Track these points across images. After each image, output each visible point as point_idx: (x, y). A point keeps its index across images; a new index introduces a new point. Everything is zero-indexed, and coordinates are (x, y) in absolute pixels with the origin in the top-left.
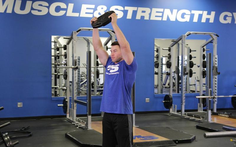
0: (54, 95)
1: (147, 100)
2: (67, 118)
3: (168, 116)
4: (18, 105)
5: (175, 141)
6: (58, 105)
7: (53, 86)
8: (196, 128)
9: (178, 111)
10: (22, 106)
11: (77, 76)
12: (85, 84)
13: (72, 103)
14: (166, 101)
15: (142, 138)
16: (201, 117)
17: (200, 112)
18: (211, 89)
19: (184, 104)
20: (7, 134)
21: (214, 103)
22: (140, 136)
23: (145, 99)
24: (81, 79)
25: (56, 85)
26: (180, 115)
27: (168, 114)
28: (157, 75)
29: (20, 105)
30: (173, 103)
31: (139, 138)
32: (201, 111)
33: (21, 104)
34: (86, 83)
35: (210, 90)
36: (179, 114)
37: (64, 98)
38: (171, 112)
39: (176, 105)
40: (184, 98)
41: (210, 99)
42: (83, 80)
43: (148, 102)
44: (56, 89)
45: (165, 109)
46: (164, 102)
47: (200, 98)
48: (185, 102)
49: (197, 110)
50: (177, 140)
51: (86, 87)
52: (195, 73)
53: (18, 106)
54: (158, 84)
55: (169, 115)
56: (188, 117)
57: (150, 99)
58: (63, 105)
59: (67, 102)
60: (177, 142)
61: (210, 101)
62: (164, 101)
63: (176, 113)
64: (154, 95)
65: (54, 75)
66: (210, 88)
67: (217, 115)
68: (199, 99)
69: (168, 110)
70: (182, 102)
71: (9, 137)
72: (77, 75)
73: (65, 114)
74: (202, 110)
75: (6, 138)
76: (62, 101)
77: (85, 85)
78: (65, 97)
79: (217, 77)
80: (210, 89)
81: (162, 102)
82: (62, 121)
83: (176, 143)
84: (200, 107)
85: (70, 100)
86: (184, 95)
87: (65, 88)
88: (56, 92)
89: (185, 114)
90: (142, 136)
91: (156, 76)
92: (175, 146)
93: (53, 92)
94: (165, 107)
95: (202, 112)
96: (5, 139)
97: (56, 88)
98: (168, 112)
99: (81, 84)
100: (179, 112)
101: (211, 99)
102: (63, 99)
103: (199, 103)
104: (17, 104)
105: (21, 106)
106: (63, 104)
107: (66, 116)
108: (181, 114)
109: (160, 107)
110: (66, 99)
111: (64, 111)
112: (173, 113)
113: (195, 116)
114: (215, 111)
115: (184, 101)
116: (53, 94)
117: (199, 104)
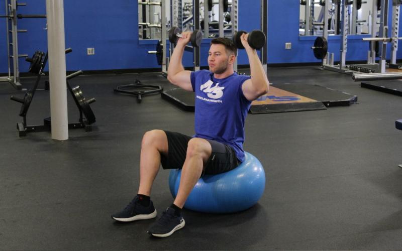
0: (142, 37)
1: (288, 45)
2: (163, 73)
3: (320, 70)
4: (88, 52)
5: (325, 103)
6: (149, 52)
7: (141, 23)
8: (360, 86)
9: (335, 63)
10: (94, 54)
11: (177, 12)
12: (189, 23)
13: (170, 50)
14: (318, 47)
15: (276, 99)
16: (370, 71)
17: (371, 64)
18: (387, 27)
19: (345, 51)
20: (78, 87)
21: (392, 49)
22: (274, 96)
23: (285, 45)
24: (184, 15)
25: (144, 21)
26: (339, 68)
27: (320, 68)
28: (304, 6)
29: (90, 51)
30: (328, 49)
31: (272, 99)
32: (371, 62)
33: (92, 50)
34: (192, 21)
35: (386, 29)
36: (337, 67)
37: (159, 42)
38: (325, 65)
39: (333, 54)
40: (345, 42)
41: (384, 43)
42: (187, 16)
43: (289, 49)
44: (146, 28)
45: (316, 60)
46: (314, 49)
47: (372, 40)
48: (347, 48)
49: (366, 62)
50: (329, 102)
51: (192, 28)
52: (366, 2)
53: (89, 54)
54: (305, 21)
55: (322, 69)
56: (351, 71)
57: (292, 44)
58: (156, 52)
59: (162, 47)
60: (328, 104)
61: (384, 45)
62: (315, 46)
63: (333, 66)
64: (299, 37)
65: (141, 5)
66: (385, 24)
67: (398, 68)
68: (370, 42)
69: (320, 61)
70: (342, 48)
71: (81, 92)
72: (177, 9)
73: (160, 67)
74: (374, 61)
75: (78, 94)
76: (156, 46)
77: (190, 25)
78: (160, 39)
79: (399, 8)
80: (385, 27)
81: (311, 48)
82: (155, 77)
83: (327, 106)
84: (371, 56)
85: (167, 44)
86: (345, 37)
87: (159, 25)
88: (144, 32)
89: (346, 67)
90: (276, 96)
91: (302, 7)
92: (324, 109)
93: (141, 33)
94: (316, 56)
95: (374, 64)
96: (75, 95)
97: (144, 26)
98: (321, 64)
99: (183, 22)
100: (337, 64)
101: (386, 43)
102: (157, 43)
103: (370, 49)
104: (87, 50)
105: (92, 52)
106: (157, 50)
107: (161, 70)
108: (341, 67)
109: (308, 56)
110: (161, 42)
111: (158, 62)
112: (328, 65)
113: (361, 69)
114: (394, 62)
115: (345, 46)
116: (140, 36)
117: (369, 52)
